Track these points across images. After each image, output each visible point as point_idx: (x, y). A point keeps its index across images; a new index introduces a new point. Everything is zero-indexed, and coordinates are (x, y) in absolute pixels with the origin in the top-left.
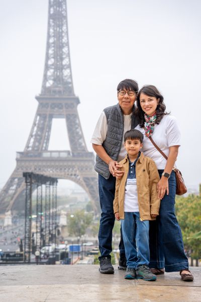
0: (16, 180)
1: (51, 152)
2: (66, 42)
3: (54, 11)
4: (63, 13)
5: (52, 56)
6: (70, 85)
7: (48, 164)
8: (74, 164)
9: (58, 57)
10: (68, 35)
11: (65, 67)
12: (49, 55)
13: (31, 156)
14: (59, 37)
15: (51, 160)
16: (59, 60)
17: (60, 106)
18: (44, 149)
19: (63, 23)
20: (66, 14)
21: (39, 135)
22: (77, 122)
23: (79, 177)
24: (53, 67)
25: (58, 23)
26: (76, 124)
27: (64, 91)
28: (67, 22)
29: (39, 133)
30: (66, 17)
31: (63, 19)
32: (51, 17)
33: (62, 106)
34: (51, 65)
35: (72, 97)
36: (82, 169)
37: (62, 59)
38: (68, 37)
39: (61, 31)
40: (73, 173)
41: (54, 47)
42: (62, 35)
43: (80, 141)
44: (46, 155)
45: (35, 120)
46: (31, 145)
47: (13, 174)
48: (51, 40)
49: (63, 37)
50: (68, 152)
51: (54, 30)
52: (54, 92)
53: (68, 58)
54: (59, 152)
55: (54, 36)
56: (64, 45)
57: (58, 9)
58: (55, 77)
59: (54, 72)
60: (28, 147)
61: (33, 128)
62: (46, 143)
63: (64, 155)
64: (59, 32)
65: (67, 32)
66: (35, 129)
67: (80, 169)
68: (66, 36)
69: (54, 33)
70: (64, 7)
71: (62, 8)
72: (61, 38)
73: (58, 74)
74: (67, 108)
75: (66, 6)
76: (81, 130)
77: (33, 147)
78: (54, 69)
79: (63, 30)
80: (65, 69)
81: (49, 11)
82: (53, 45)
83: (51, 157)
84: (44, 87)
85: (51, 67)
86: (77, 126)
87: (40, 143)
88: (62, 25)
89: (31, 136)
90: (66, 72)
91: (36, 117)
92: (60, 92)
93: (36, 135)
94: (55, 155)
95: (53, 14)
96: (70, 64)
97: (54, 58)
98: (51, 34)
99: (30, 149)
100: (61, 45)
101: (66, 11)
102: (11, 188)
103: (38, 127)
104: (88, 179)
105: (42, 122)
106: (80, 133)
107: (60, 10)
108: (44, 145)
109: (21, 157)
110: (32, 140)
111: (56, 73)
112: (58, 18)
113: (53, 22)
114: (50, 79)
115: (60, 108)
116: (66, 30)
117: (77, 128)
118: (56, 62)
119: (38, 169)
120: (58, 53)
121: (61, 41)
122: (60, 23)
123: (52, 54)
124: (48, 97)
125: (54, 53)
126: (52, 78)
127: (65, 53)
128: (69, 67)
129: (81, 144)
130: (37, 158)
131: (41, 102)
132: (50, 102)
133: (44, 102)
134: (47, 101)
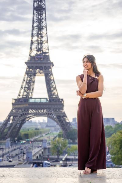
0: (12, 117)
1: (35, 98)
2: (45, 25)
3: (37, 5)
4: (43, 6)
5: (36, 35)
6: (47, 54)
7: (33, 107)
8: (50, 106)
9: (40, 36)
10: (46, 21)
11: (44, 42)
12: (34, 34)
13: (22, 102)
14: (40, 22)
15: (35, 104)
16: (40, 37)
17: (41, 68)
18: (30, 97)
19: (43, 13)
20: (45, 7)
21: (27, 88)
22: (52, 78)
23: (53, 115)
24: (36, 42)
25: (39, 13)
26: (52, 80)
27: (43, 58)
28: (45, 12)
29: (27, 86)
30: (45, 9)
31: (43, 10)
32: (35, 9)
33: (43, 68)
34: (35, 41)
35: (49, 61)
36: (56, 110)
37: (42, 37)
38: (46, 22)
39: (41, 18)
40: (50, 113)
41: (37, 29)
42: (42, 21)
43: (54, 91)
44: (31, 101)
45: (24, 78)
46: (21, 94)
47: (10, 113)
48: (35, 24)
49: (42, 22)
50: (47, 99)
51: (37, 18)
53: (46, 36)
54: (41, 98)
55: (37, 22)
56: (44, 27)
57: (39, 3)
58: (38, 49)
59: (37, 46)
60: (19, 95)
61: (23, 83)
62: (32, 93)
63: (44, 101)
64: (40, 19)
65: (46, 19)
66: (25, 83)
67: (54, 110)
68: (45, 21)
69: (37, 19)
70: (44, 3)
71: (42, 2)
72: (41, 23)
73: (40, 47)
74: (45, 70)
75: (45, 2)
76: (55, 84)
77: (23, 95)
78: (37, 43)
79: (43, 17)
80: (44, 44)
81: (34, 5)
82: (36, 28)
83: (35, 102)
84: (30, 55)
85: (35, 42)
86: (52, 81)
87: (27, 93)
88: (42, 14)
89: (22, 88)
90: (45, 46)
91: (25, 76)
92: (41, 59)
93: (25, 88)
94: (38, 101)
95: (37, 7)
96: (47, 40)
97: (37, 36)
98: (35, 20)
99: (21, 97)
100: (41, 27)
101: (45, 5)
102: (8, 123)
103: (26, 82)
104: (60, 116)
105: (29, 79)
106: (54, 86)
107: (41, 4)
108: (30, 94)
109: (15, 102)
110: (23, 90)
111: (38, 46)
112: (39, 9)
113: (37, 12)
114: (34, 50)
115: (41, 70)
116: (45, 17)
117: (52, 83)
118: (38, 39)
119: (26, 110)
120: (40, 32)
121: (41, 25)
122: (41, 13)
123: (35, 34)
124: (33, 62)
125: (37, 33)
126: (36, 49)
127: (44, 33)
128: (47, 41)
129: (55, 93)
130: (26, 103)
131: (29, 65)
132: (35, 65)
133: (30, 65)
134: (33, 65)
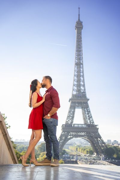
1: (78, 124)
3: (77, 61)
4: (81, 62)
27: (82, 96)
30: (82, 64)
32: (76, 64)
35: (86, 99)
49: (81, 73)
52: (78, 97)
54: (81, 124)
55: (77, 72)
56: (81, 76)
73: (79, 89)
76: (91, 114)
77: (69, 122)
78: (77, 86)
83: (78, 127)
92: (81, 97)
112: (79, 64)
118: (78, 83)
124: (76, 99)
125: (77, 79)
131: (72, 101)
132: (77, 101)
133: (74, 101)
134: (75, 101)
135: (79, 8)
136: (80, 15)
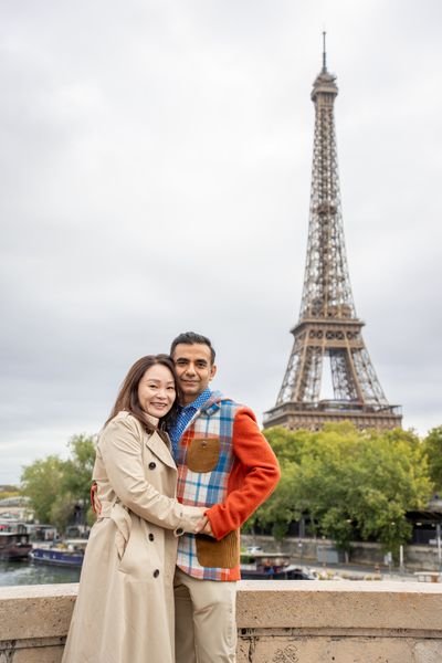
135: (324, 33)
136: (327, 55)
